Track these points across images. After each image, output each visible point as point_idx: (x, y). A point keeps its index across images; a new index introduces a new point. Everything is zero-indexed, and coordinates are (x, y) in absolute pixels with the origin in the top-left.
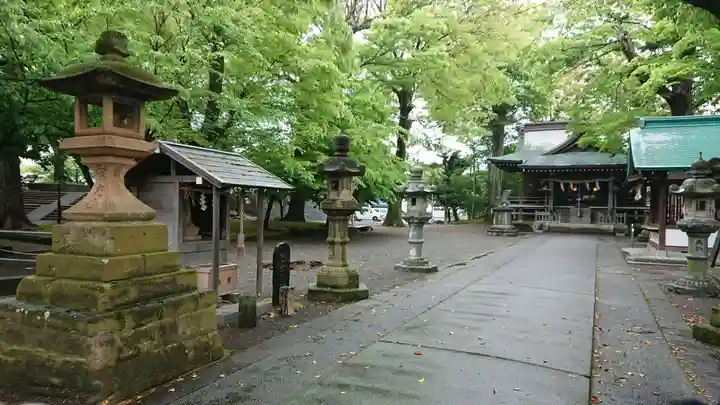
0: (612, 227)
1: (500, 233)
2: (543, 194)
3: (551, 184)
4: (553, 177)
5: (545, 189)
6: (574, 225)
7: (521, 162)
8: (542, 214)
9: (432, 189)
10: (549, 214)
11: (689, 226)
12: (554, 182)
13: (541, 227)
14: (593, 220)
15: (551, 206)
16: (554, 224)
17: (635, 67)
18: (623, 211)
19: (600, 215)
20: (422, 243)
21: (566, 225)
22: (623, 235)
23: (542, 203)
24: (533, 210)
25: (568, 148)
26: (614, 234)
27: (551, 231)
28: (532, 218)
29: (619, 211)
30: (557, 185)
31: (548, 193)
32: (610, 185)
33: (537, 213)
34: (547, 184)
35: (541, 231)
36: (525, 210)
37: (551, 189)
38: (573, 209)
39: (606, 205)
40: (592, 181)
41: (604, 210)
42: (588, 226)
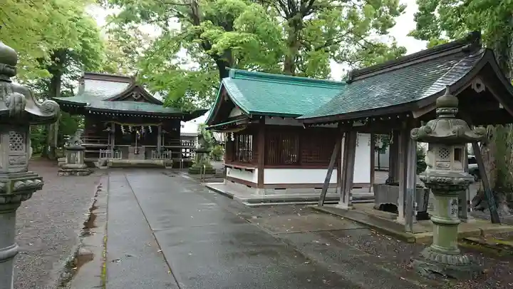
0: (162, 161)
2: (107, 134)
3: (113, 126)
4: (115, 120)
5: (108, 129)
6: (132, 160)
7: (85, 104)
8: (106, 152)
10: (112, 152)
12: (116, 124)
13: (105, 164)
14: (147, 156)
15: (113, 145)
16: (117, 161)
18: (169, 150)
19: (153, 152)
21: (127, 161)
22: (171, 167)
23: (106, 142)
24: (98, 148)
25: (126, 97)
26: (164, 167)
27: (115, 167)
28: (97, 155)
29: (165, 149)
30: (118, 128)
31: (111, 133)
32: (160, 129)
33: (101, 151)
34: (109, 125)
35: (106, 167)
37: (114, 131)
38: (131, 148)
39: (156, 145)
40: (146, 125)
41: (154, 149)
42: (143, 161)
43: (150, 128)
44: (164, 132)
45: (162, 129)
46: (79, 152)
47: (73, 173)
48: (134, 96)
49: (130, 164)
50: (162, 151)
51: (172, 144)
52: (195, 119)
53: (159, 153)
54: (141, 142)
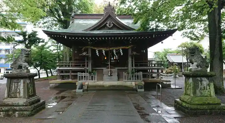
0: (133, 84)
2: (84, 58)
3: (90, 51)
5: (84, 54)
8: (83, 75)
10: (88, 75)
12: (92, 49)
14: (119, 77)
15: (90, 68)
16: (92, 83)
19: (124, 73)
21: (101, 83)
22: (143, 90)
23: (84, 66)
24: (76, 72)
29: (136, 71)
30: (94, 52)
32: (130, 51)
33: (79, 74)
34: (86, 50)
35: (82, 90)
37: (90, 55)
38: (105, 70)
39: (127, 66)
40: (117, 48)
41: (126, 70)
42: (116, 83)
43: (121, 51)
44: (135, 53)
45: (133, 50)
46: (22, 81)
47: (10, 113)
48: (108, 25)
49: (103, 86)
50: (133, 73)
51: (141, 66)
52: (162, 41)
53: (130, 75)
54: (114, 65)
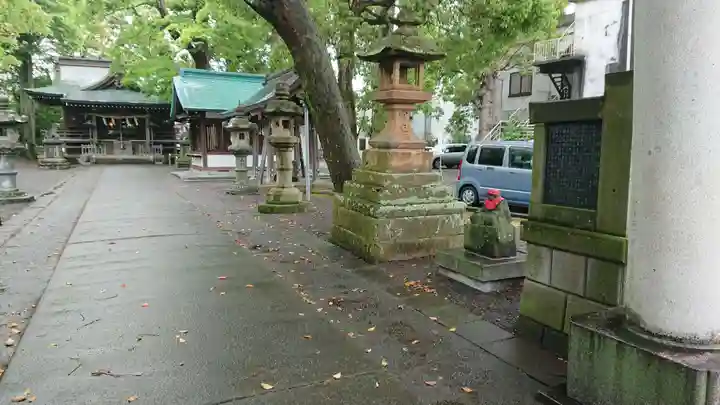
0: (151, 157)
1: (53, 166)
2: (88, 128)
3: (94, 119)
4: (95, 112)
5: (89, 123)
6: (119, 155)
7: (62, 96)
8: (88, 147)
9: (22, 119)
10: (95, 147)
11: (237, 149)
12: (97, 117)
13: (88, 160)
14: (135, 151)
15: (96, 139)
16: (101, 156)
17: (168, 24)
18: (158, 144)
19: (141, 147)
20: (15, 174)
22: (161, 163)
23: (88, 137)
24: (79, 144)
25: (107, 85)
26: (154, 163)
27: (98, 162)
28: (79, 151)
29: (155, 144)
30: (100, 120)
31: (92, 127)
32: (147, 121)
33: (83, 147)
34: (90, 118)
35: (89, 164)
36: (68, 144)
37: (95, 123)
38: (115, 142)
39: (144, 139)
40: (131, 117)
41: (143, 143)
42: (131, 156)
43: (136, 120)
44: (152, 124)
45: (150, 121)
48: (116, 84)
49: (115, 160)
50: (151, 146)
53: (148, 148)
54: (127, 136)
